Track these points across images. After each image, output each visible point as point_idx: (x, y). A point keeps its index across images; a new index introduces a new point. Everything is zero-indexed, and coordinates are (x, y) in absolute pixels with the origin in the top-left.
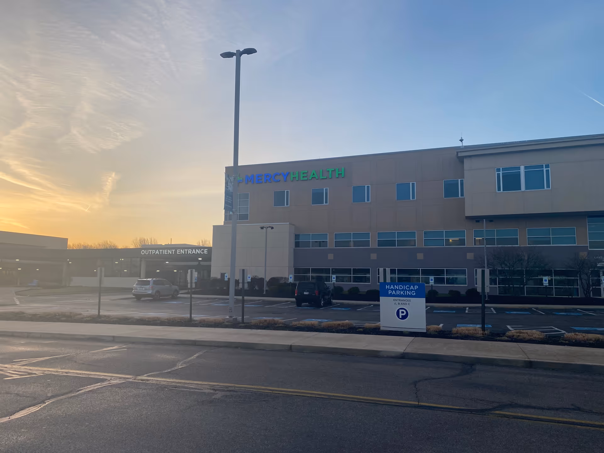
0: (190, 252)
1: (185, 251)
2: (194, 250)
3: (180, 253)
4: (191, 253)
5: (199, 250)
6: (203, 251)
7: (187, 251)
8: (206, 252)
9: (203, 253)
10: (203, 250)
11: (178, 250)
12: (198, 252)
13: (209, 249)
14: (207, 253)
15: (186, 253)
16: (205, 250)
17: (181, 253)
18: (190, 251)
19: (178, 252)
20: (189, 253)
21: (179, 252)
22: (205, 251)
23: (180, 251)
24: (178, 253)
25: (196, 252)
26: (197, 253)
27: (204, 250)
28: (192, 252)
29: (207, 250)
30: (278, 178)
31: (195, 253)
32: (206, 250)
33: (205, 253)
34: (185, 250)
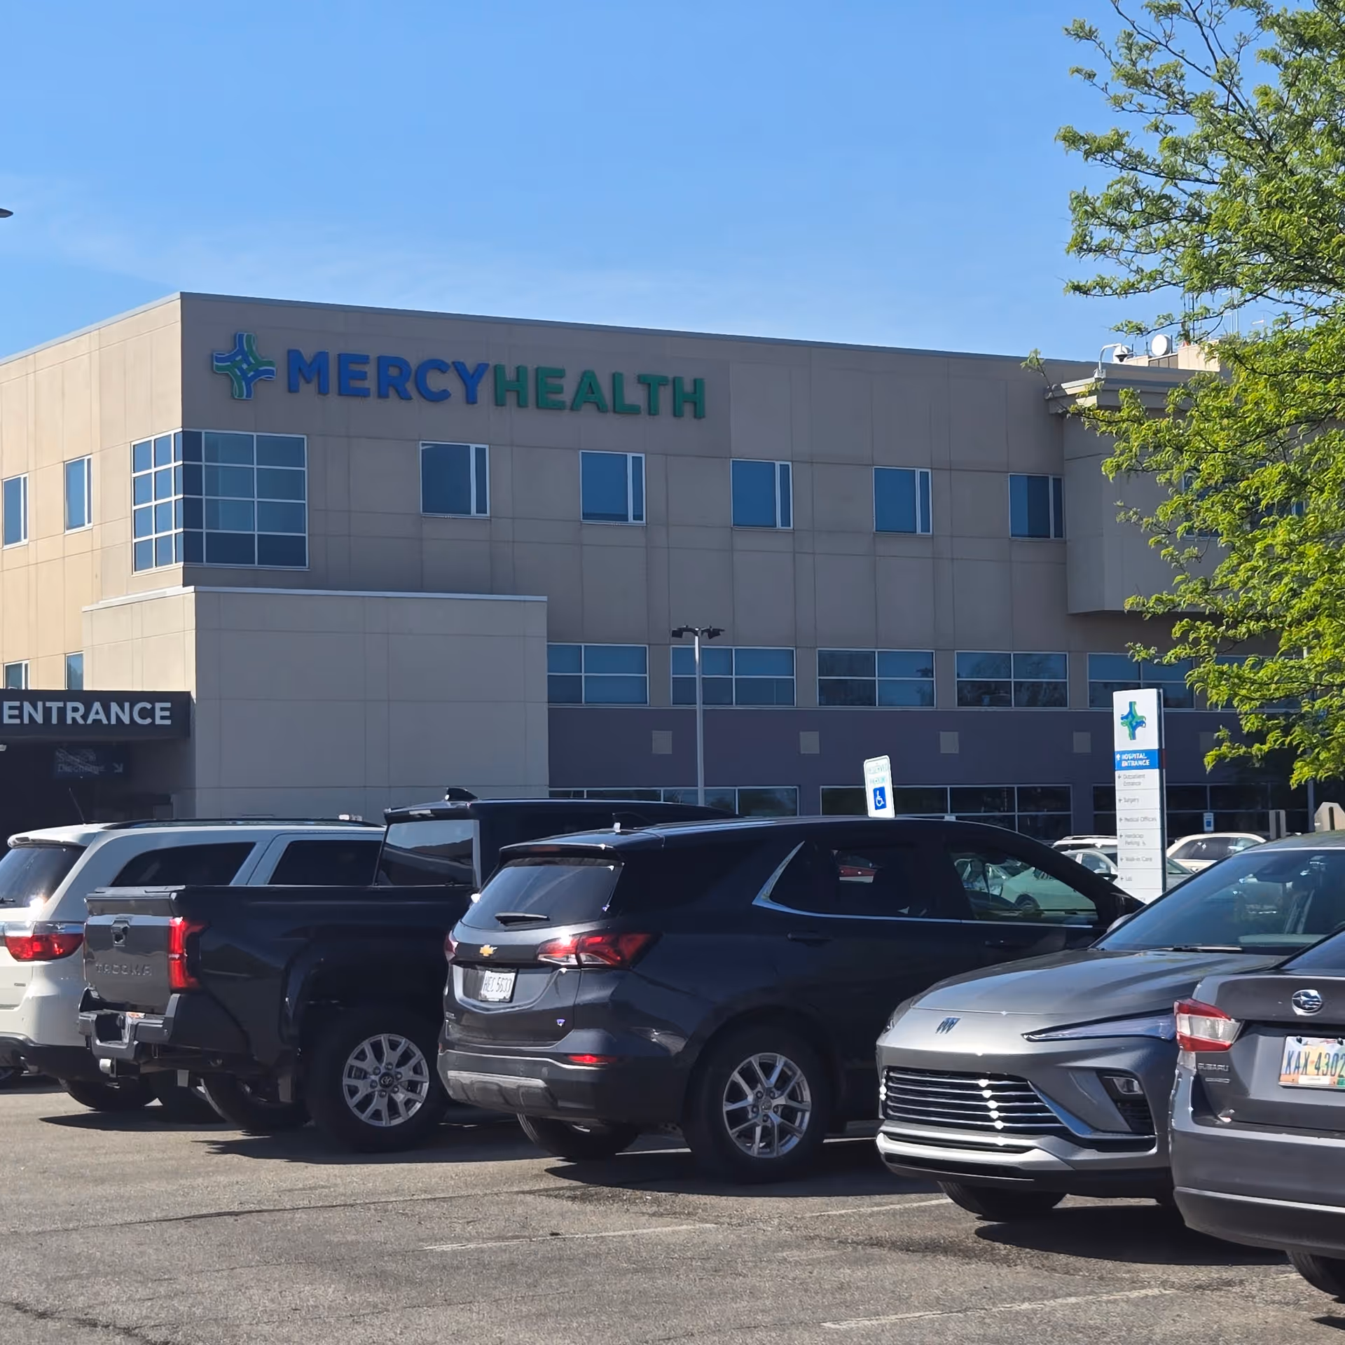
0: (78, 716)
1: (48, 712)
2: (97, 705)
3: (17, 721)
4: (81, 721)
5: (127, 705)
6: (150, 713)
7: (62, 712)
8: (162, 718)
9: (149, 721)
10: (149, 706)
11: (6, 704)
12: (118, 717)
13: (179, 701)
14: (168, 722)
15: (54, 721)
16: (158, 705)
17: (26, 721)
18: (75, 710)
19: (6, 712)
20: (69, 721)
21: (16, 712)
22: (158, 713)
23: (21, 708)
24: (6, 720)
25: (108, 718)
26: (113, 721)
27: (153, 708)
28: (85, 717)
29: (168, 705)
30: (436, 381)
31: (105, 722)
32: (162, 709)
33: (158, 721)
34: (48, 704)
